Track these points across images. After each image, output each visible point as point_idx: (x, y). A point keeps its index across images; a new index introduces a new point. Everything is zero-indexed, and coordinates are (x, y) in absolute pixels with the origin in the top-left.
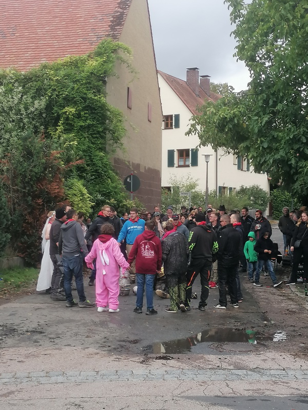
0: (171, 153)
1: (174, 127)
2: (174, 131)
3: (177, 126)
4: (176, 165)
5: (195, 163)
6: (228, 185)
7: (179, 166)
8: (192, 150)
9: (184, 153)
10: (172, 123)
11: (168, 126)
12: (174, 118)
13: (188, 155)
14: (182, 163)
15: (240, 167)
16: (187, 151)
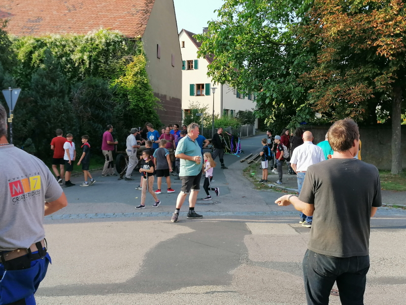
0: (192, 86)
1: (193, 68)
2: (194, 71)
3: (196, 68)
4: (195, 94)
5: (208, 93)
6: (230, 108)
7: (197, 95)
8: (206, 84)
9: (200, 87)
10: (192, 66)
11: (190, 68)
12: (194, 62)
13: (203, 88)
14: (199, 93)
15: (238, 96)
16: (203, 85)
